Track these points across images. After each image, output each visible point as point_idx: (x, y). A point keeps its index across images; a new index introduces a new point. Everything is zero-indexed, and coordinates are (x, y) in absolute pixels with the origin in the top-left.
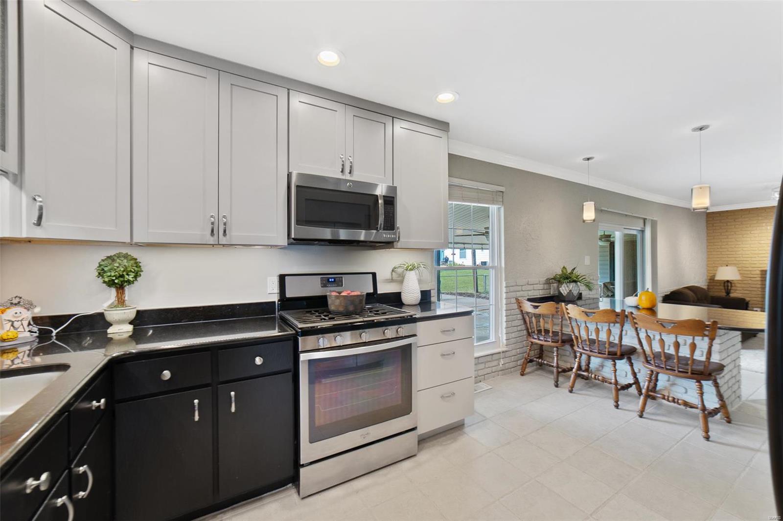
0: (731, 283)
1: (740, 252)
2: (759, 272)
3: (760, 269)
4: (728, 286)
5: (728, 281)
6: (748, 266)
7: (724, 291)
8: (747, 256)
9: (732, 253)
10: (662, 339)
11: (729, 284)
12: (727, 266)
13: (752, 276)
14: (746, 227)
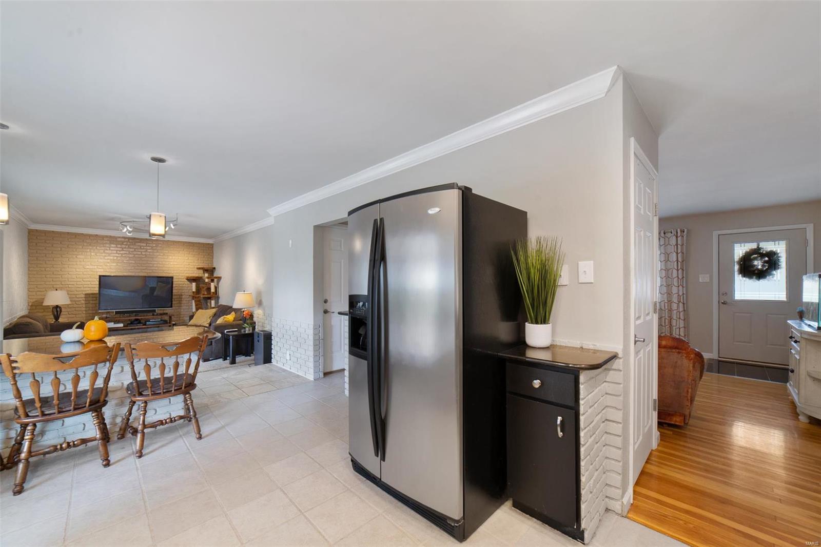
0: (60, 308)
1: (66, 276)
2: (83, 296)
3: (84, 293)
4: (57, 311)
5: (57, 307)
6: (73, 289)
7: (52, 316)
8: (72, 280)
9: (57, 276)
10: (164, 364)
11: (58, 309)
12: (57, 290)
13: (77, 300)
14: (73, 251)
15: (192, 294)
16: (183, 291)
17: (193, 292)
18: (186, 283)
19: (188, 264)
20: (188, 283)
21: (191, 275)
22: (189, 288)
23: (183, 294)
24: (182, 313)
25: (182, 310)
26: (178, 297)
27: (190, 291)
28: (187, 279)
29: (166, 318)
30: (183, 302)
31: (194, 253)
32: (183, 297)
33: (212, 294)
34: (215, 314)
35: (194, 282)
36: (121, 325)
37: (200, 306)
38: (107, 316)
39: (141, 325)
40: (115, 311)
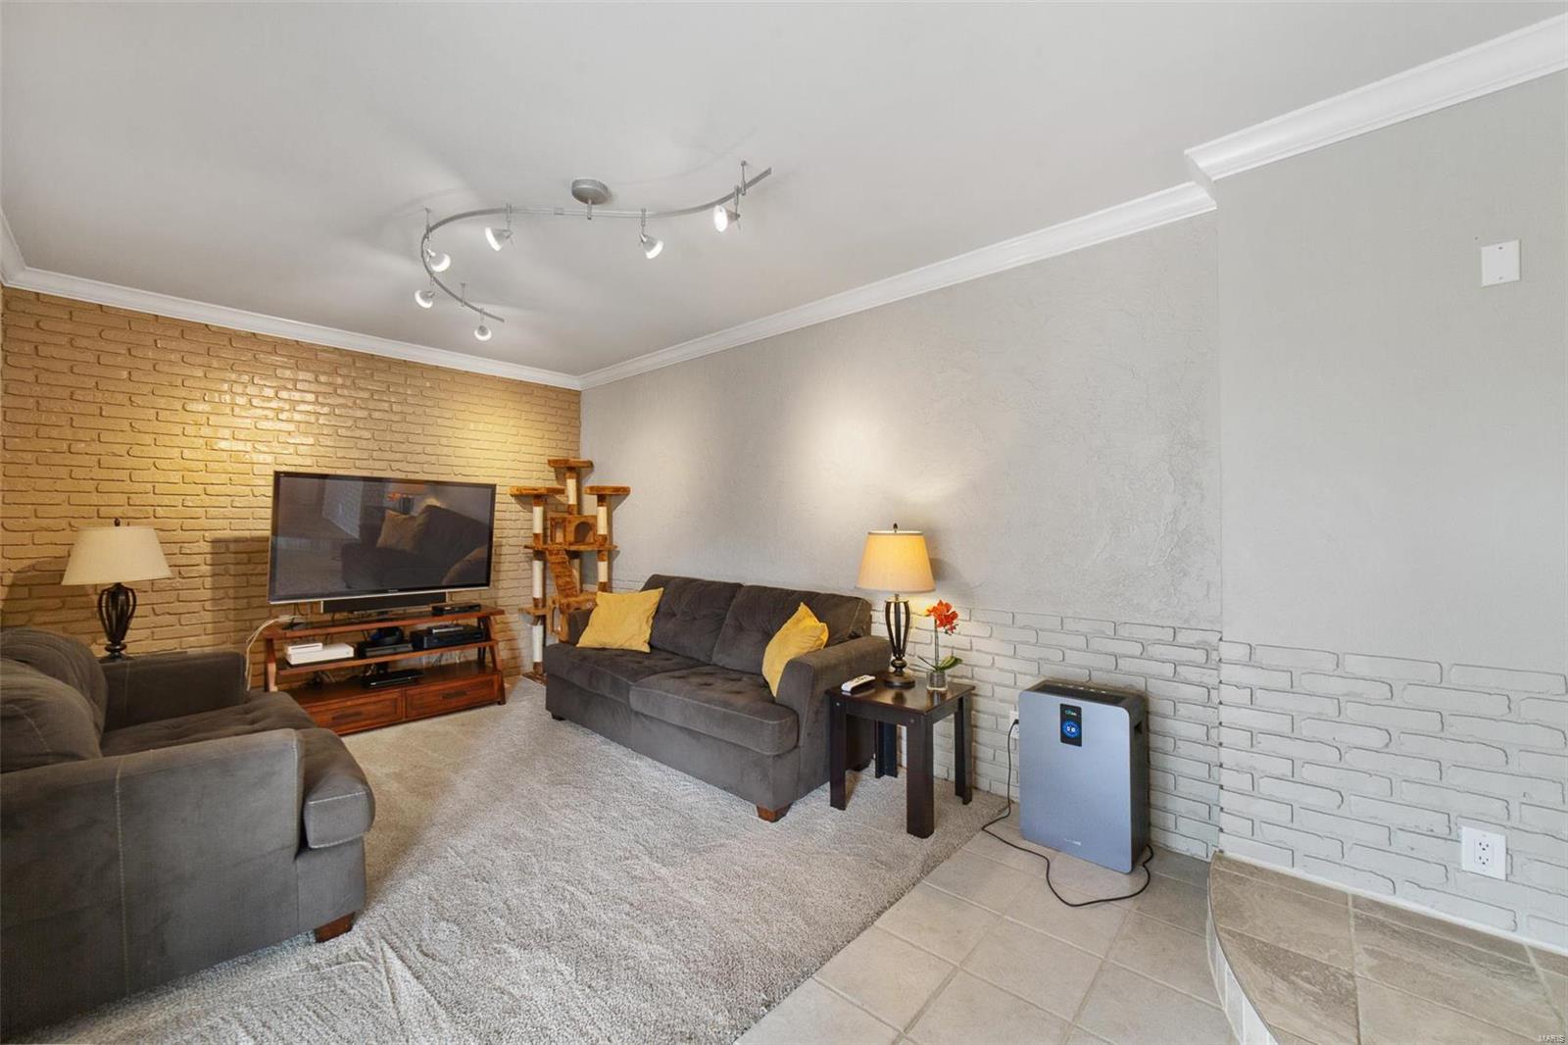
0: (129, 593)
1: (146, 476)
2: (207, 548)
3: (211, 536)
4: (118, 608)
5: (118, 589)
6: (177, 524)
7: (96, 628)
8: (168, 488)
9: (114, 475)
11: (123, 599)
12: (117, 524)
13: (188, 561)
15: (529, 542)
16: (505, 533)
17: (536, 536)
18: (511, 507)
19: (516, 448)
20: (518, 507)
21: (527, 484)
22: (522, 525)
23: (504, 542)
25: (501, 593)
27: (526, 533)
28: (517, 495)
30: (502, 567)
31: (532, 416)
32: (504, 551)
33: (597, 541)
35: (537, 505)
36: (345, 651)
37: (568, 579)
38: (295, 621)
39: (408, 649)
40: (325, 602)
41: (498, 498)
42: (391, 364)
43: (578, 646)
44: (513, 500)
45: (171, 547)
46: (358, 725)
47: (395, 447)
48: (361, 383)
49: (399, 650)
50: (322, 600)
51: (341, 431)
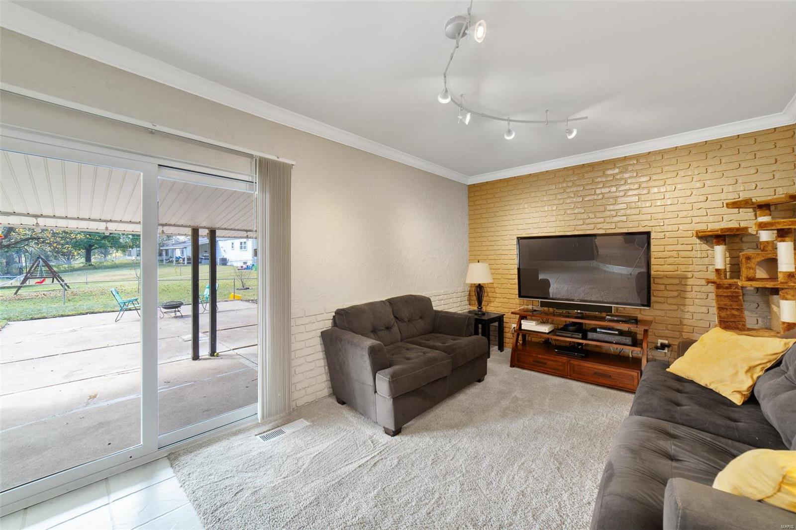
1: (499, 243)
4: (478, 293)
5: (480, 287)
6: (507, 262)
8: (506, 248)
9: (491, 244)
11: (482, 292)
12: (479, 262)
13: (510, 277)
15: (713, 276)
16: (691, 268)
17: (717, 270)
18: (698, 247)
19: (703, 198)
20: (705, 247)
21: (711, 227)
22: (706, 261)
23: (690, 275)
24: (685, 322)
25: (688, 316)
26: (676, 281)
27: (710, 268)
28: (700, 238)
29: (639, 330)
30: (689, 295)
31: (722, 167)
32: (690, 282)
33: (781, 277)
34: (778, 364)
35: (718, 244)
36: (545, 329)
37: (736, 313)
38: (534, 309)
39: (579, 337)
40: (541, 301)
41: (653, 242)
42: (592, 167)
43: (667, 370)
44: (698, 241)
45: (493, 270)
46: (545, 369)
47: (598, 215)
48: (577, 183)
49: (574, 336)
50: (540, 300)
51: (569, 212)
